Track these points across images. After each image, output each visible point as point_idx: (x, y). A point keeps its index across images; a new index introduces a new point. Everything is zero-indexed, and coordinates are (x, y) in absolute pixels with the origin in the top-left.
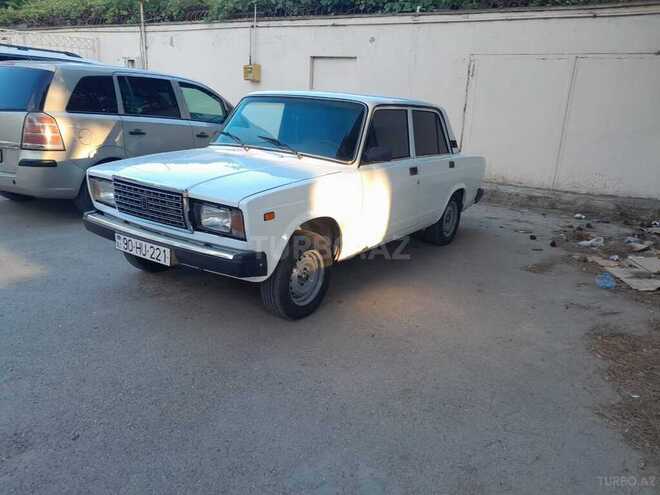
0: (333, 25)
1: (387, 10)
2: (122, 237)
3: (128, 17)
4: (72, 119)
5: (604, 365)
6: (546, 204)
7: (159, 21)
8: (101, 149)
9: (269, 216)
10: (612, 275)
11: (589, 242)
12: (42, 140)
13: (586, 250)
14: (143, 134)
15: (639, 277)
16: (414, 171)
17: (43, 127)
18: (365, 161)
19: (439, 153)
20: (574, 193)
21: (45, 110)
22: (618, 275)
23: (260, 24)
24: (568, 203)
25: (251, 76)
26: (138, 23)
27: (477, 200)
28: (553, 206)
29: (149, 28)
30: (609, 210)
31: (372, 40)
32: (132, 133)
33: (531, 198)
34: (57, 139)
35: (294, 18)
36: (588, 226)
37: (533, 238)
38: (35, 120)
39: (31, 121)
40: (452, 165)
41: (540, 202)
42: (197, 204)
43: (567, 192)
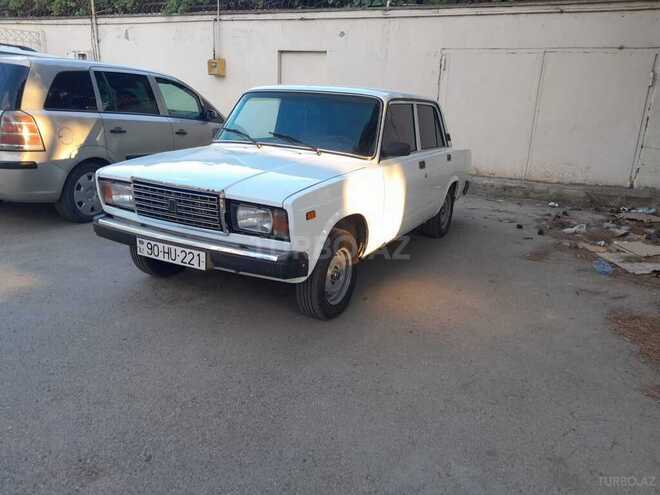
0: (302, 19)
1: (357, 4)
2: (146, 242)
3: (77, 8)
4: (50, 118)
5: (635, 348)
6: (521, 193)
7: (112, 13)
8: (82, 149)
9: (311, 215)
10: (605, 260)
11: (573, 230)
12: (20, 140)
13: (570, 236)
14: (125, 132)
15: (631, 262)
16: (422, 165)
17: (20, 126)
18: (383, 156)
19: (437, 146)
20: (545, 182)
21: (22, 108)
22: (612, 260)
23: (224, 17)
24: (541, 192)
25: (216, 71)
26: (88, 14)
27: (464, 192)
28: (526, 195)
29: (101, 20)
30: (579, 198)
31: (342, 34)
32: (112, 131)
33: (505, 188)
34: (36, 139)
35: (259, 11)
36: (565, 213)
37: (520, 227)
38: (11, 119)
39: (7, 120)
40: (449, 158)
41: (514, 191)
42: (233, 205)
43: (538, 182)
